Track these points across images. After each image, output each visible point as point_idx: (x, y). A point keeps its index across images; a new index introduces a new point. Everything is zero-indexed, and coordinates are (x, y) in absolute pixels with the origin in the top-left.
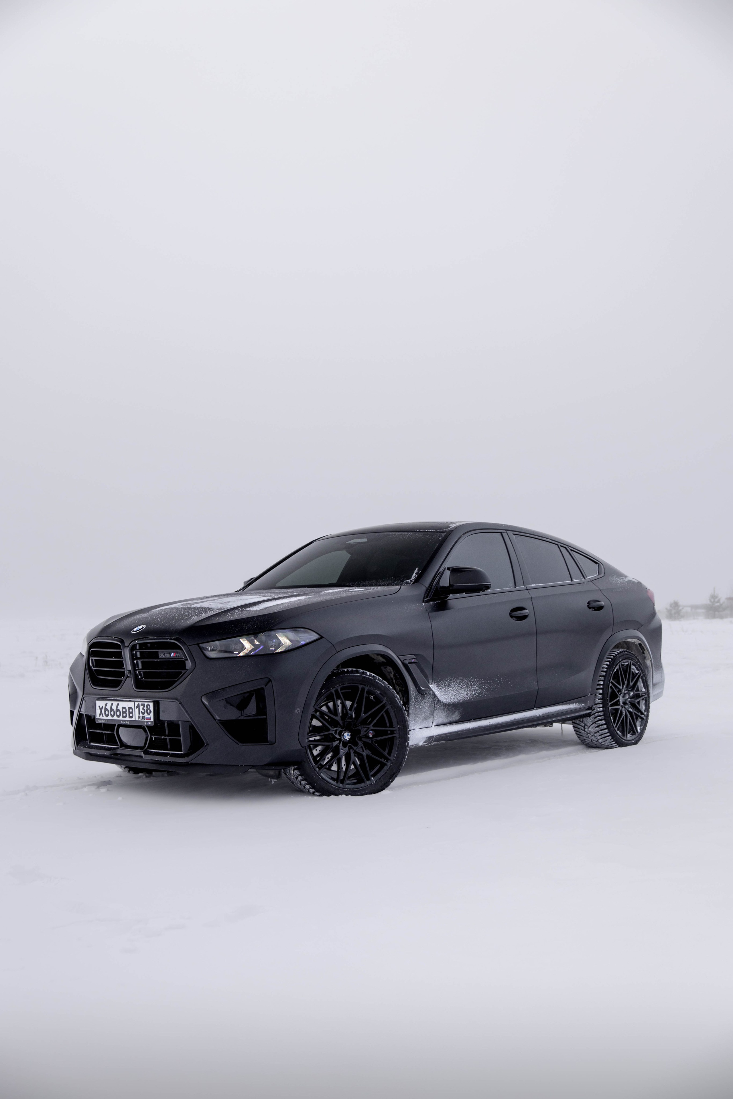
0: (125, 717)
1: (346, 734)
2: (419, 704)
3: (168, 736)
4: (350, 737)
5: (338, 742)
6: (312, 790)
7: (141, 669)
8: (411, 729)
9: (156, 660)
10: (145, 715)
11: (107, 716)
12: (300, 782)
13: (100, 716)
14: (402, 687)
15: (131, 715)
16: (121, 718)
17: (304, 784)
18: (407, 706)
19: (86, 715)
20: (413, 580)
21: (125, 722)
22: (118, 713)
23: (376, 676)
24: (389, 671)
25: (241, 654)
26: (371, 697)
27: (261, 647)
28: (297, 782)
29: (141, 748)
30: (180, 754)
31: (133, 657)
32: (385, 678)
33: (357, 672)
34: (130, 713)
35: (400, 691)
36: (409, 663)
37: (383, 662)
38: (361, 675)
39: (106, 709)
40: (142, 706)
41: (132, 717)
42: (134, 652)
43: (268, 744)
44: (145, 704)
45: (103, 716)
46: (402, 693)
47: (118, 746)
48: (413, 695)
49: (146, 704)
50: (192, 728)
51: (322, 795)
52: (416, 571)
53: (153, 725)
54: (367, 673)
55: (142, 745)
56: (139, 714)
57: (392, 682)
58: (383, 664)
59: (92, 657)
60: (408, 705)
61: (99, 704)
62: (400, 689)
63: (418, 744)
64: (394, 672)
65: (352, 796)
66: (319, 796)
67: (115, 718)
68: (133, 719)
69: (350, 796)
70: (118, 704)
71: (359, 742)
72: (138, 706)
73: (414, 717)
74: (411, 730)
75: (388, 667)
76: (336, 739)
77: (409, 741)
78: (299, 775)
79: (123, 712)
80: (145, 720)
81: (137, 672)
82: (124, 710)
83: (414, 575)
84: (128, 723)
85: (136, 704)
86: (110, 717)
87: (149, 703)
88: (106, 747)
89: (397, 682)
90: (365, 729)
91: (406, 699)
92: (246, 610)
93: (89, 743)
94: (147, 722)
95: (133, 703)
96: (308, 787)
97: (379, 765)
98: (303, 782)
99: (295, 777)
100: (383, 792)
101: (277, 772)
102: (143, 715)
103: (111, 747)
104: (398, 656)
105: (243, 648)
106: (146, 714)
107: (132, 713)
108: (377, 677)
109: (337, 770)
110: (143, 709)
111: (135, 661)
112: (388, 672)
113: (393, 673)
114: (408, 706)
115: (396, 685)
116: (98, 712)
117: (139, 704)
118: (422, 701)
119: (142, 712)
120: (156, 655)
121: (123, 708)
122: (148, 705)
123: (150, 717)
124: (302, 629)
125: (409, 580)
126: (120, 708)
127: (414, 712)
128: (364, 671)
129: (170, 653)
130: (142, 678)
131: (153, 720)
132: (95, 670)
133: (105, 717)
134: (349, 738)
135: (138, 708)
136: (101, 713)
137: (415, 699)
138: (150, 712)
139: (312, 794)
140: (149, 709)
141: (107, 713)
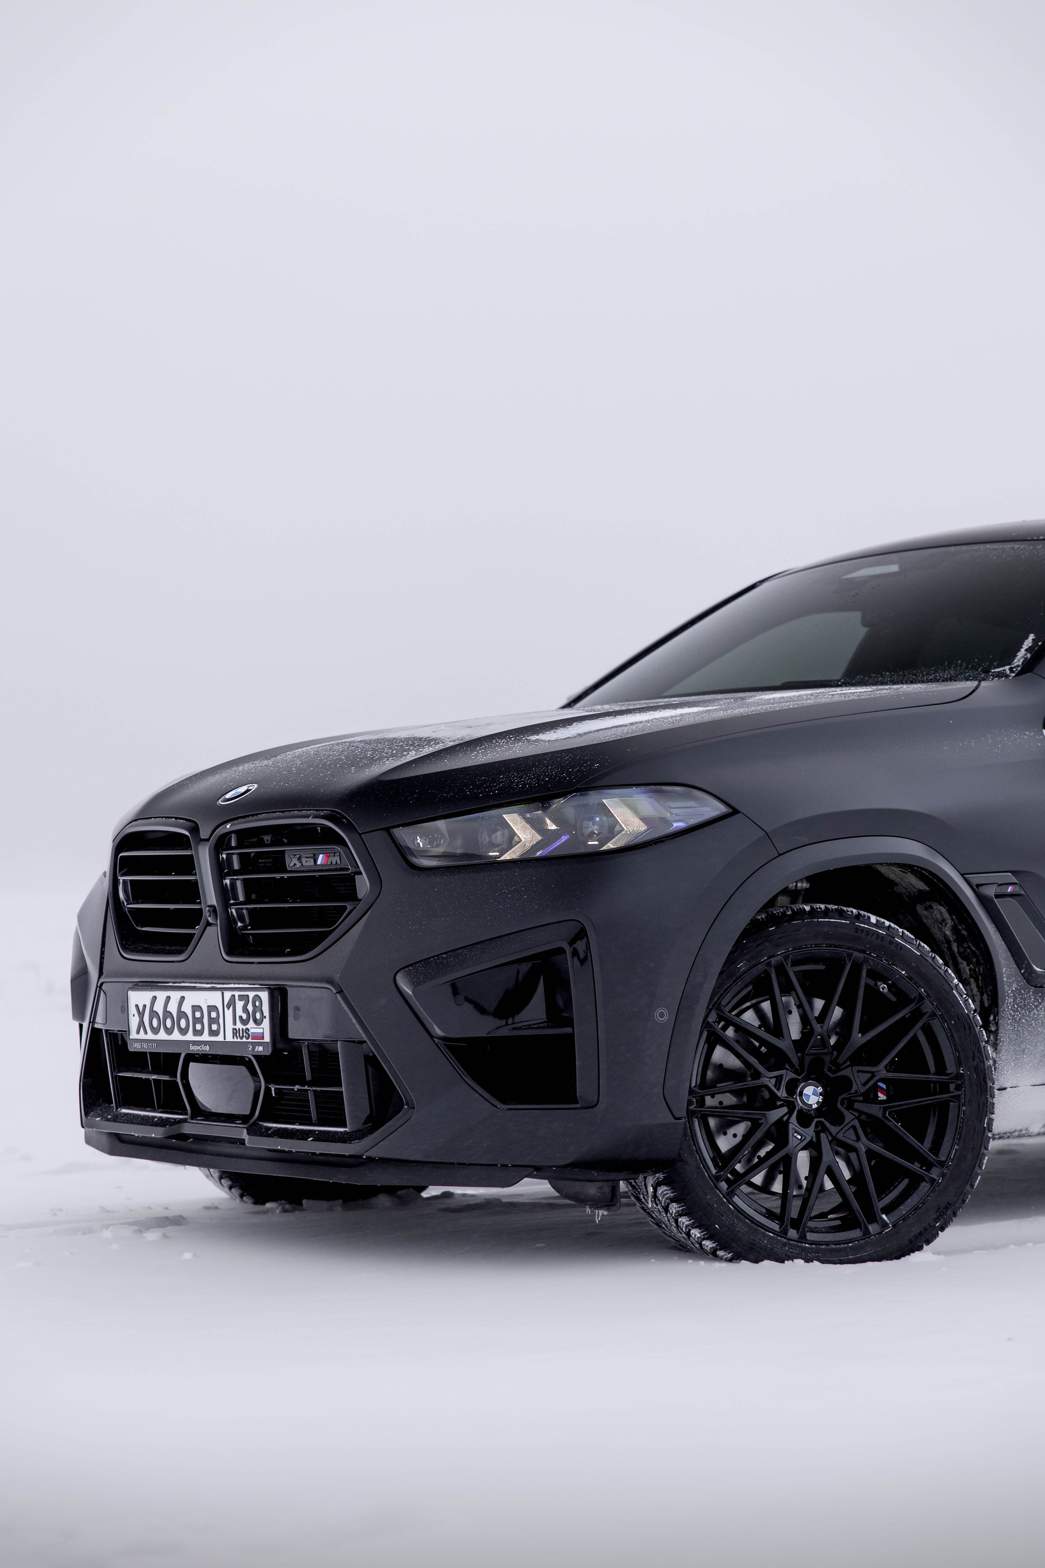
0: (201, 1033)
1: (809, 1090)
2: (1029, 1016)
3: (310, 1084)
4: (821, 1099)
5: (785, 1110)
6: (708, 1244)
7: (241, 903)
8: (1004, 1086)
9: (278, 876)
10: (248, 1026)
11: (155, 1031)
12: (676, 1221)
13: (138, 1032)
14: (978, 964)
15: (214, 1027)
16: (190, 1037)
17: (687, 1226)
18: (992, 1018)
19: (106, 1031)
20: (1018, 666)
21: (199, 1048)
22: (183, 1023)
23: (896, 927)
24: (939, 917)
25: (507, 857)
26: (882, 986)
27: (564, 838)
28: (669, 1221)
29: (244, 1119)
30: (341, 1133)
31: (221, 869)
32: (922, 933)
33: (841, 914)
34: (211, 1021)
35: (971, 976)
36: (997, 896)
37: (920, 891)
38: (852, 923)
39: (153, 1014)
40: (242, 1003)
41: (217, 1033)
42: (224, 856)
43: (579, 1106)
44: (248, 996)
45: (146, 1033)
46: (976, 980)
47: (186, 1114)
48: (1010, 986)
49: (252, 994)
50: (371, 1061)
51: (736, 1258)
52: (1028, 643)
53: (268, 1052)
54: (869, 918)
55: (247, 1112)
56: (235, 1023)
57: (950, 948)
58: (921, 897)
59: (122, 875)
60: (997, 1014)
61: (138, 998)
62: (970, 970)
63: (1027, 1129)
64: (952, 919)
65: (823, 1263)
66: (730, 1260)
67: (176, 1036)
68: (220, 1038)
69: (816, 1263)
70: (183, 999)
71: (845, 1112)
72: (232, 1003)
73: (1014, 1051)
74: (1005, 1089)
75: (935, 906)
76: (779, 1103)
77: (993, 1116)
78: (673, 1200)
79: (196, 1020)
80: (250, 1040)
81: (234, 911)
82: (198, 1015)
83: (1023, 652)
84: (207, 1048)
85: (228, 995)
86: (162, 1035)
87: (260, 993)
88: (155, 1117)
89: (961, 950)
90: (865, 1077)
91: (988, 1000)
92: (529, 741)
93: (117, 1108)
94: (255, 1045)
95: (219, 993)
96: (698, 1235)
97: (906, 1181)
98: (684, 1221)
99: (663, 1208)
100: (916, 1257)
101: (607, 1190)
102: (245, 1028)
103: (170, 1118)
104: (962, 875)
105: (511, 839)
106: (251, 1023)
107: (215, 1021)
108: (900, 930)
109: (781, 1192)
110: (245, 1009)
111: (227, 881)
112: (936, 920)
113: (950, 923)
114: (994, 1019)
115: (960, 960)
116: (134, 1022)
117: (234, 996)
118: (1036, 1006)
119: (241, 1017)
120: (279, 862)
121: (196, 1008)
122: (257, 997)
123: (261, 1031)
124: (678, 788)
125: (1007, 668)
126: (187, 1008)
127: (1013, 1036)
128: (862, 912)
129: (314, 855)
130: (244, 928)
131: (269, 1041)
132: (132, 911)
133: (150, 1036)
134: (818, 1103)
135: (231, 1008)
136: (141, 1024)
137: (1015, 999)
138: (263, 1017)
139: (711, 1256)
140: (258, 1008)
141: (155, 1023)
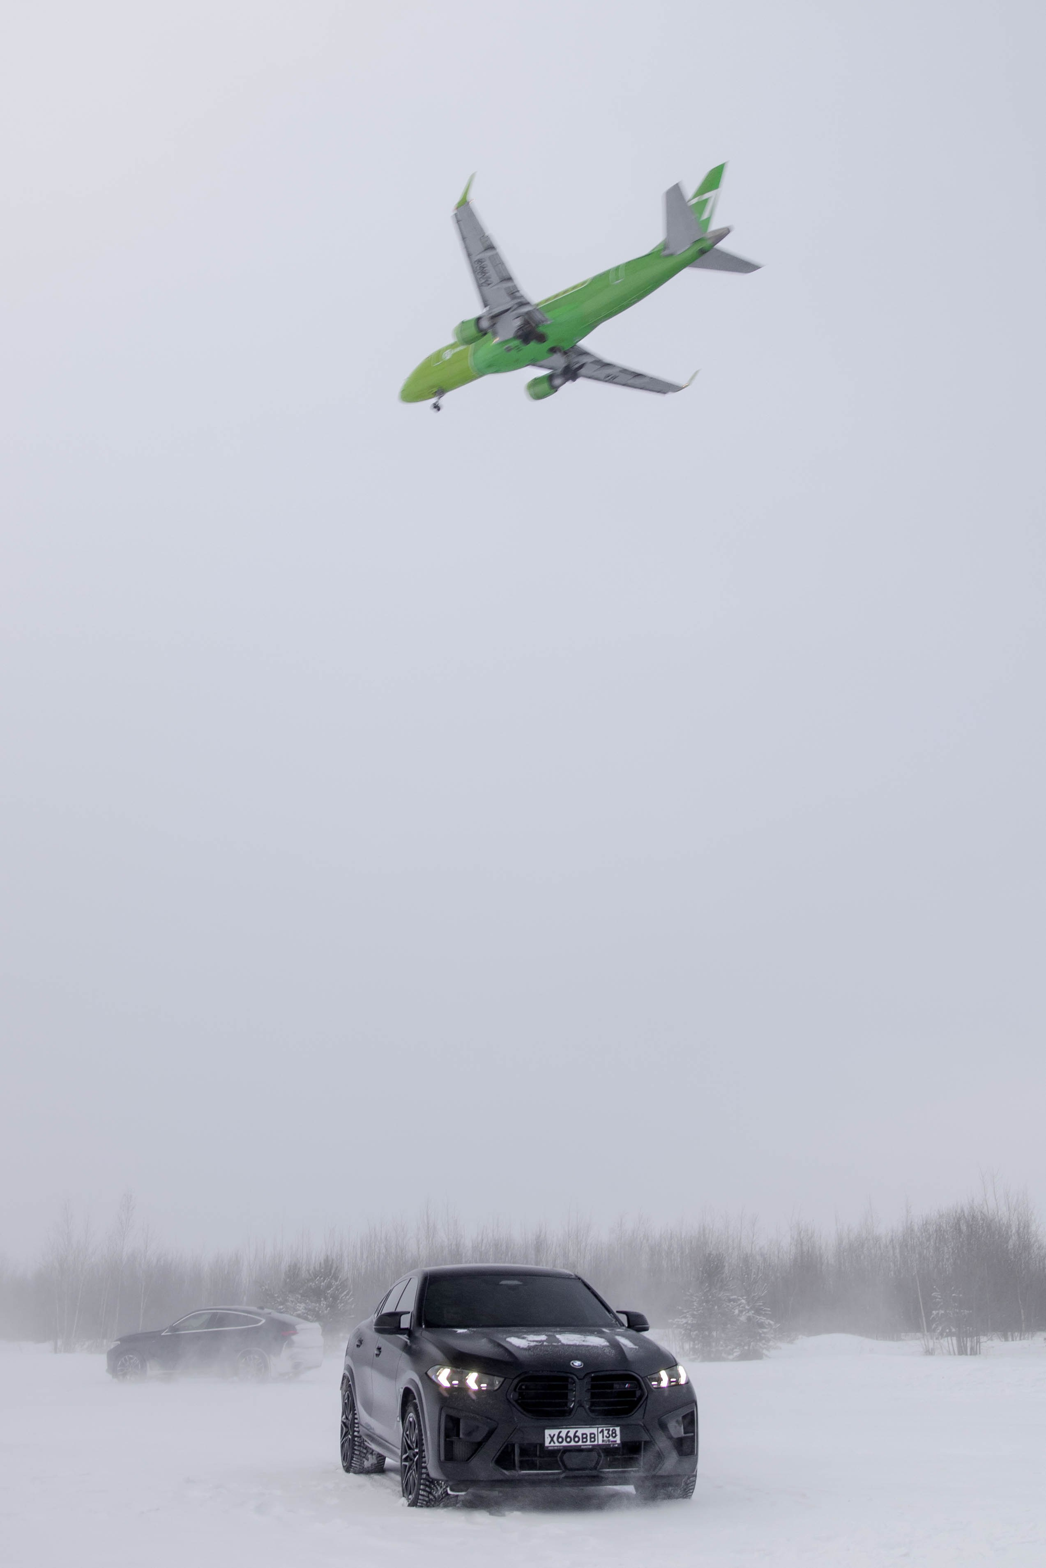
0: (586, 1442)
9: (610, 1391)
11: (561, 1442)
13: (550, 1443)
15: (592, 1440)
16: (580, 1443)
21: (584, 1447)
22: (576, 1439)
34: (591, 1438)
39: (559, 1437)
40: (607, 1431)
41: (594, 1441)
45: (554, 1443)
47: (560, 1470)
49: (611, 1429)
53: (620, 1446)
56: (603, 1438)
61: (548, 1432)
67: (572, 1443)
68: (596, 1443)
70: (576, 1432)
72: (602, 1431)
79: (583, 1438)
80: (610, 1443)
82: (585, 1436)
84: (591, 1447)
85: (600, 1429)
86: (565, 1444)
87: (616, 1428)
94: (613, 1444)
95: (596, 1429)
102: (608, 1439)
106: (612, 1437)
107: (594, 1437)
110: (608, 1433)
116: (547, 1440)
117: (603, 1429)
119: (606, 1436)
120: (611, 1387)
121: (583, 1434)
122: (614, 1430)
123: (616, 1439)
126: (579, 1434)
129: (624, 1384)
131: (620, 1442)
133: (557, 1444)
135: (603, 1433)
136: (552, 1440)
138: (618, 1435)
140: (615, 1433)
141: (560, 1440)
